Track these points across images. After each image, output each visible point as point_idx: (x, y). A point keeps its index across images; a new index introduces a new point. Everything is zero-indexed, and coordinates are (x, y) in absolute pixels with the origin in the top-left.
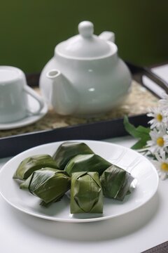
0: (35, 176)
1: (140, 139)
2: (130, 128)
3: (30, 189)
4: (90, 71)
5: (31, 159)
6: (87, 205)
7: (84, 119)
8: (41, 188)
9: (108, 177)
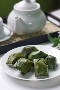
0: (18, 62)
1: (55, 43)
2: (51, 39)
3: (17, 68)
4: (30, 16)
5: (14, 55)
6: (42, 73)
7: (28, 36)
8: (22, 67)
9: (49, 60)
